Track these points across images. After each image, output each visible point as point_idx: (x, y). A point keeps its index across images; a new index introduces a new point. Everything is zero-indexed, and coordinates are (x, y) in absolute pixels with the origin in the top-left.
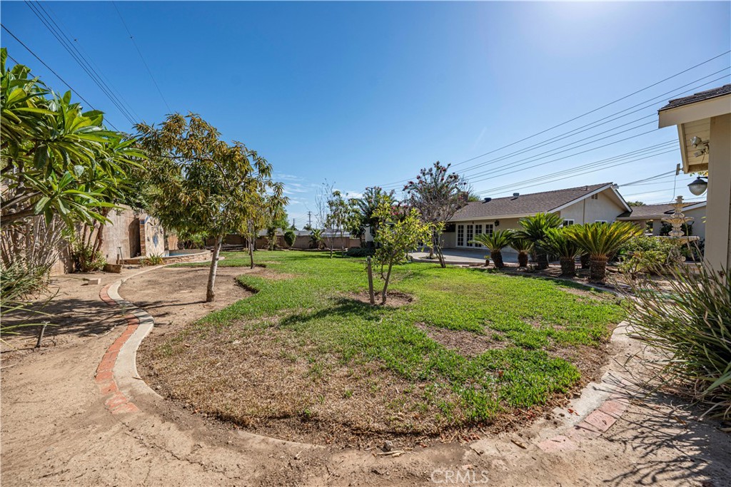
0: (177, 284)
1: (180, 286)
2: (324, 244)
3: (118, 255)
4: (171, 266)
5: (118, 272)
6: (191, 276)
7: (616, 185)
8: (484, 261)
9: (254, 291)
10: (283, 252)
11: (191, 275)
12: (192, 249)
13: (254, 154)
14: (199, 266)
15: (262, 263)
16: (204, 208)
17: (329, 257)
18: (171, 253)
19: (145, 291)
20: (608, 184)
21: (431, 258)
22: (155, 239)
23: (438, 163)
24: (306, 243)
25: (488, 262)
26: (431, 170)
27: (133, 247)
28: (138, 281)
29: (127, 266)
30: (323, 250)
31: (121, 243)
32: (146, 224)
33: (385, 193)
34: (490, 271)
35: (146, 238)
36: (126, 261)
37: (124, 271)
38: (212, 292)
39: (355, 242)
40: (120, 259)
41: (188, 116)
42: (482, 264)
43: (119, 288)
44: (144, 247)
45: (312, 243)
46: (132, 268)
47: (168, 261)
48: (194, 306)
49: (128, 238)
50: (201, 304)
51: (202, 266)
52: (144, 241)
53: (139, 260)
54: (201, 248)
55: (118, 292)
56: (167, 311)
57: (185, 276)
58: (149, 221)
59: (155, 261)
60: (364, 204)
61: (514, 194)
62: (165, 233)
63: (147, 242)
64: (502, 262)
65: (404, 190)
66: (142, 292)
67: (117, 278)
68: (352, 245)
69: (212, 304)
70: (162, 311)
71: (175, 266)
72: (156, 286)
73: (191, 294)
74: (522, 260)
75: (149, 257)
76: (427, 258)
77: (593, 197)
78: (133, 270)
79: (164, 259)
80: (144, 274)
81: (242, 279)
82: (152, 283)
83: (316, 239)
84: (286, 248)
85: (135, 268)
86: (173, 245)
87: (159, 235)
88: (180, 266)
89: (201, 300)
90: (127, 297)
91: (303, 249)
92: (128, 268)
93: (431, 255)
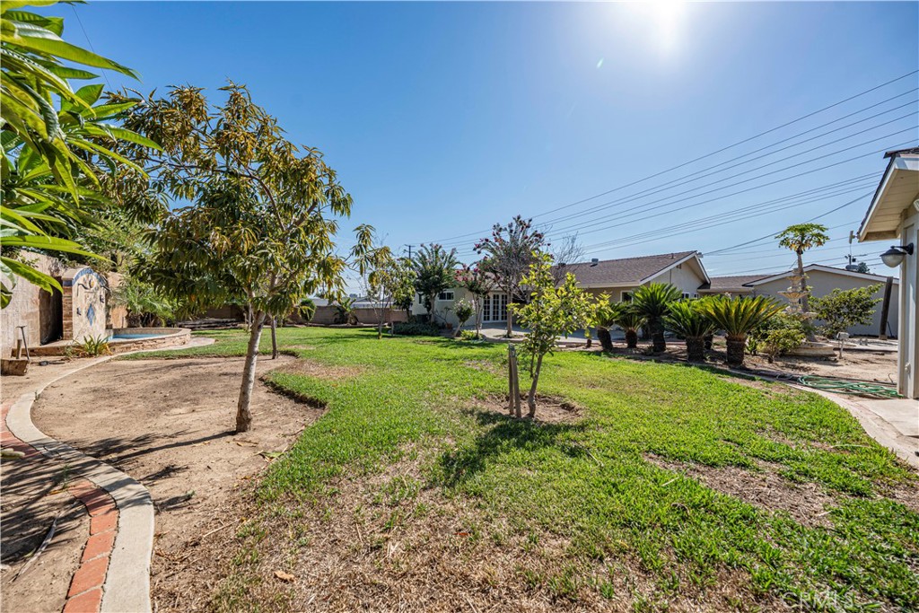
0: (157, 395)
1: (165, 399)
2: (356, 318)
3: (19, 342)
4: (127, 358)
5: (22, 374)
6: (178, 377)
7: (700, 254)
8: (585, 341)
9: (315, 404)
10: (300, 330)
11: (175, 375)
12: (154, 326)
13: (331, 174)
14: (180, 357)
15: (289, 348)
16: (252, 260)
17: (377, 337)
18: (117, 333)
19: (94, 415)
20: (692, 252)
21: (509, 337)
22: (90, 312)
23: (519, 218)
24: (330, 316)
25: (589, 342)
26: (510, 226)
27: (47, 326)
28: (71, 390)
29: (36, 359)
30: (355, 326)
31: (23, 318)
32: (75, 287)
33: (444, 252)
34: (598, 353)
35: (74, 310)
36: (32, 351)
37: (32, 371)
38: (247, 413)
39: (399, 315)
40: (23, 347)
41: (227, 89)
42: (582, 344)
43: (33, 409)
44: (70, 325)
45: (338, 316)
46: (47, 363)
47: (117, 349)
48: (216, 444)
49: (37, 309)
50: (229, 438)
51: (186, 357)
52: (70, 316)
53: (63, 348)
54: (169, 324)
55: (33, 419)
56: (166, 462)
57: (166, 377)
58: (80, 281)
59: (93, 350)
60: (416, 265)
61: (593, 260)
62: (107, 301)
63: (75, 319)
64: (610, 342)
65: (475, 249)
66: (89, 416)
67: (20, 385)
68: (393, 319)
69: (251, 435)
70: (154, 462)
71: (135, 357)
72: (115, 401)
73: (195, 416)
74: (632, 339)
75: (82, 342)
76: (505, 336)
77: (677, 267)
78: (50, 368)
79: (110, 345)
80: (76, 375)
81: (279, 380)
82: (105, 395)
83: (344, 311)
84: (301, 324)
85: (54, 363)
86: (119, 319)
87: (96, 306)
88: (144, 357)
89: (225, 429)
90: (58, 431)
91: (327, 325)
92: (40, 364)
93: (509, 332)
